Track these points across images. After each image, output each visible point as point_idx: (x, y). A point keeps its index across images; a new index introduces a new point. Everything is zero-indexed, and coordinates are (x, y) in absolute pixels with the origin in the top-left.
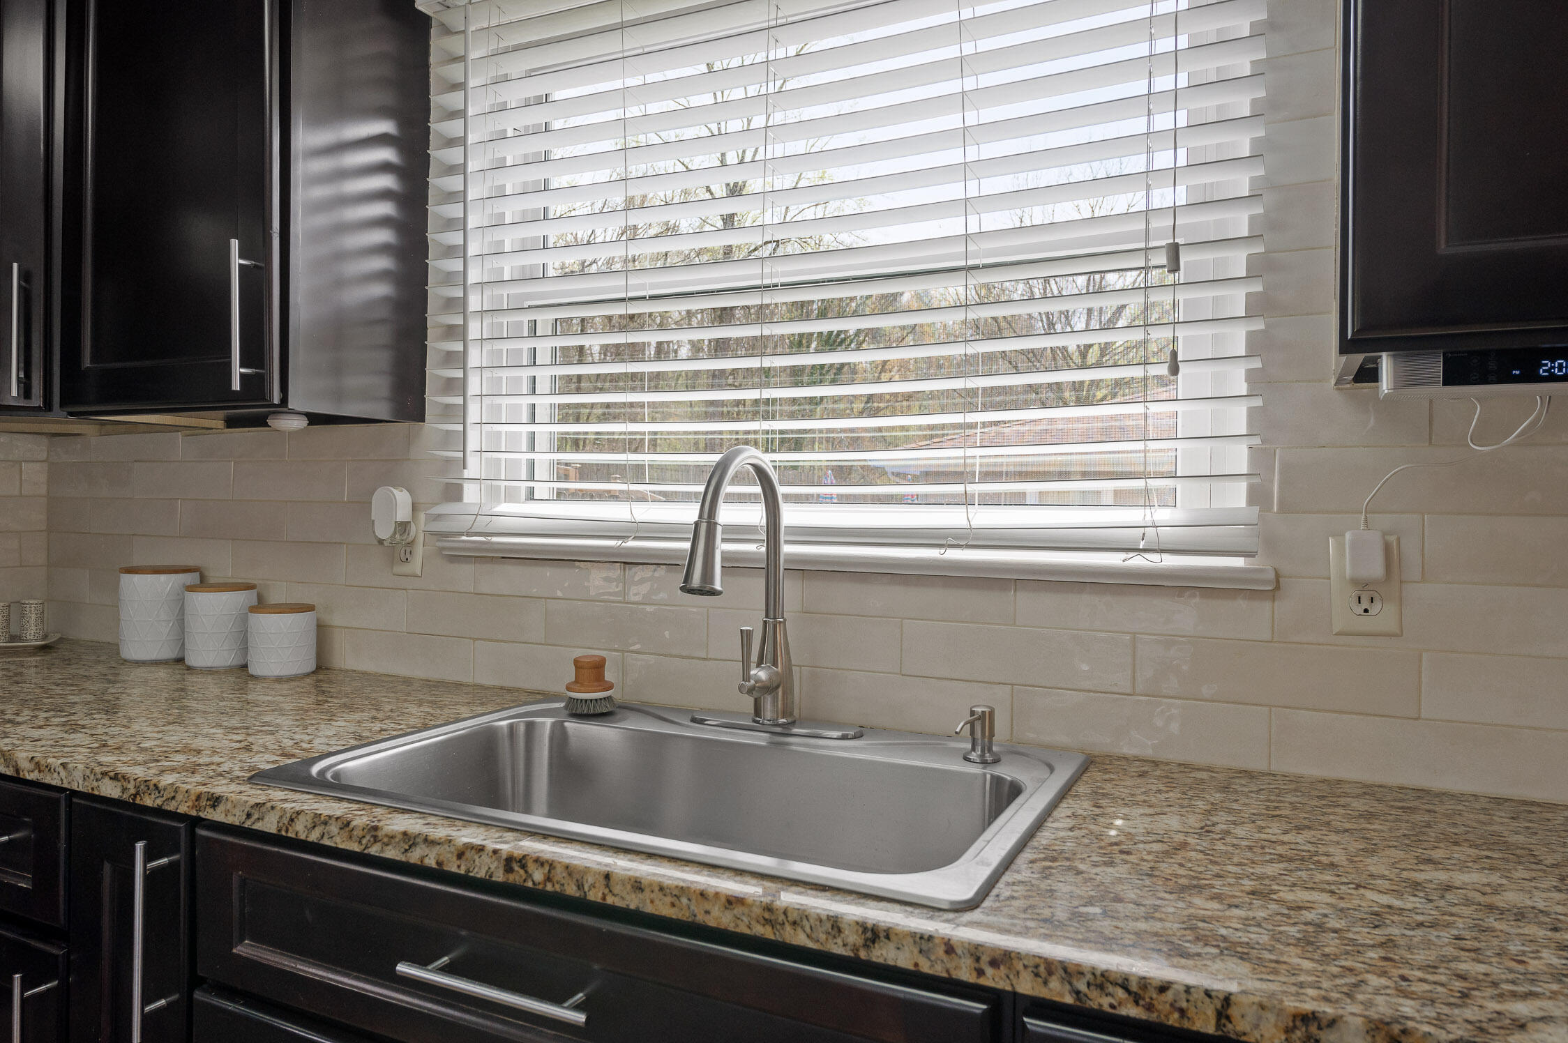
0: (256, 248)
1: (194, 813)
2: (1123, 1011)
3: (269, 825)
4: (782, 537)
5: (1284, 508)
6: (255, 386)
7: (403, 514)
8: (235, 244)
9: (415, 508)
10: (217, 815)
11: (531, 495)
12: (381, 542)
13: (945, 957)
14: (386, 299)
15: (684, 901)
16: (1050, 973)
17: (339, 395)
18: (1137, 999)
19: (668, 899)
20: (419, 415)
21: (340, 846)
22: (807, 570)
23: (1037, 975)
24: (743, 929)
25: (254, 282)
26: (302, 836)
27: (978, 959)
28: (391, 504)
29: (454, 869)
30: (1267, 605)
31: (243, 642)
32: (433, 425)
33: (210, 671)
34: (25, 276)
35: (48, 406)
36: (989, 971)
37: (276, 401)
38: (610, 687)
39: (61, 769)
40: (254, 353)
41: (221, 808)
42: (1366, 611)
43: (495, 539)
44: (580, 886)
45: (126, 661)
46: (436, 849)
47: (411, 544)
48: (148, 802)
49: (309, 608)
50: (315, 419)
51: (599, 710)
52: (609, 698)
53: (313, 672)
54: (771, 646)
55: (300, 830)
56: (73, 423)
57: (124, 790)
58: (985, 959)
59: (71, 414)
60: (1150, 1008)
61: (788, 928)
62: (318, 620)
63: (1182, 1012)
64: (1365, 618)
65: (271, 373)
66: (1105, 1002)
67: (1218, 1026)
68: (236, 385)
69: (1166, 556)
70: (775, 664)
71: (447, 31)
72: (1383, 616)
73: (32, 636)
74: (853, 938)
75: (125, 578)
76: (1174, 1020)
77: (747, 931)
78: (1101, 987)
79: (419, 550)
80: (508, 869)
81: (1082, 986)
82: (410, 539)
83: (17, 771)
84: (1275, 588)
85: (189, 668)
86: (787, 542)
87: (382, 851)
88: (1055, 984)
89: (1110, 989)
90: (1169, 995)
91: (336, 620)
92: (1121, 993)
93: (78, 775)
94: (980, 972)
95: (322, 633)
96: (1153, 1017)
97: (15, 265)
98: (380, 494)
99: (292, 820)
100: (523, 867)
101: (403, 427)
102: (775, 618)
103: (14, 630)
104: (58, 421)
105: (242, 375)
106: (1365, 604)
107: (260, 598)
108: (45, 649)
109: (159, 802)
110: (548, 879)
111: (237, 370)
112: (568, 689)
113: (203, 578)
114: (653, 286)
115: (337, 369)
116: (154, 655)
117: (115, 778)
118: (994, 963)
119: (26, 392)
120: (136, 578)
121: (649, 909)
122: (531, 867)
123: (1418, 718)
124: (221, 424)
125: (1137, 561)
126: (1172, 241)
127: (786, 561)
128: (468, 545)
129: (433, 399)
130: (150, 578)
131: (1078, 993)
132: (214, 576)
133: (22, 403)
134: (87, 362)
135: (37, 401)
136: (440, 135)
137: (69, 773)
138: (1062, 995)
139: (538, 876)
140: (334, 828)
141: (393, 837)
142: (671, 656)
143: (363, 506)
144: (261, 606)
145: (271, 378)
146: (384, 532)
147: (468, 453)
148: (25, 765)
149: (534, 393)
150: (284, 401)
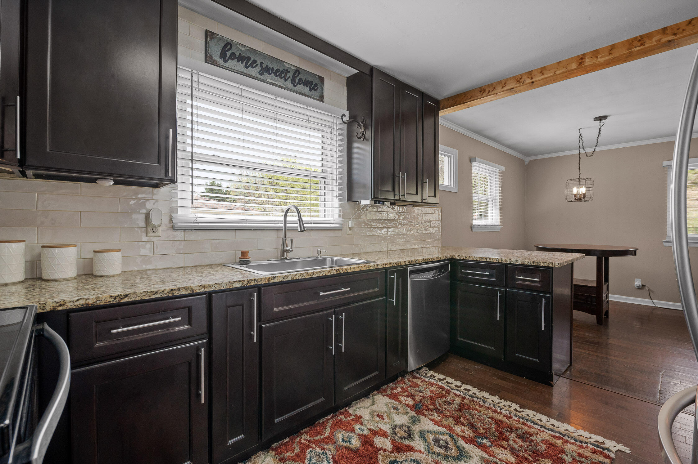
3: (289, 279)
21: (306, 278)
29: (328, 274)
30: (341, 231)
39: (215, 285)
55: (297, 277)
69: (337, 225)
74: (376, 266)
79: (160, 228)
80: (337, 271)
83: (193, 291)
87: (315, 276)
93: (223, 285)
99: (295, 276)
100: (339, 270)
110: (343, 271)
117: (239, 281)
128: (188, 226)
137: (219, 285)
139: (341, 271)
140: (305, 275)
141: (317, 272)
148: (196, 288)
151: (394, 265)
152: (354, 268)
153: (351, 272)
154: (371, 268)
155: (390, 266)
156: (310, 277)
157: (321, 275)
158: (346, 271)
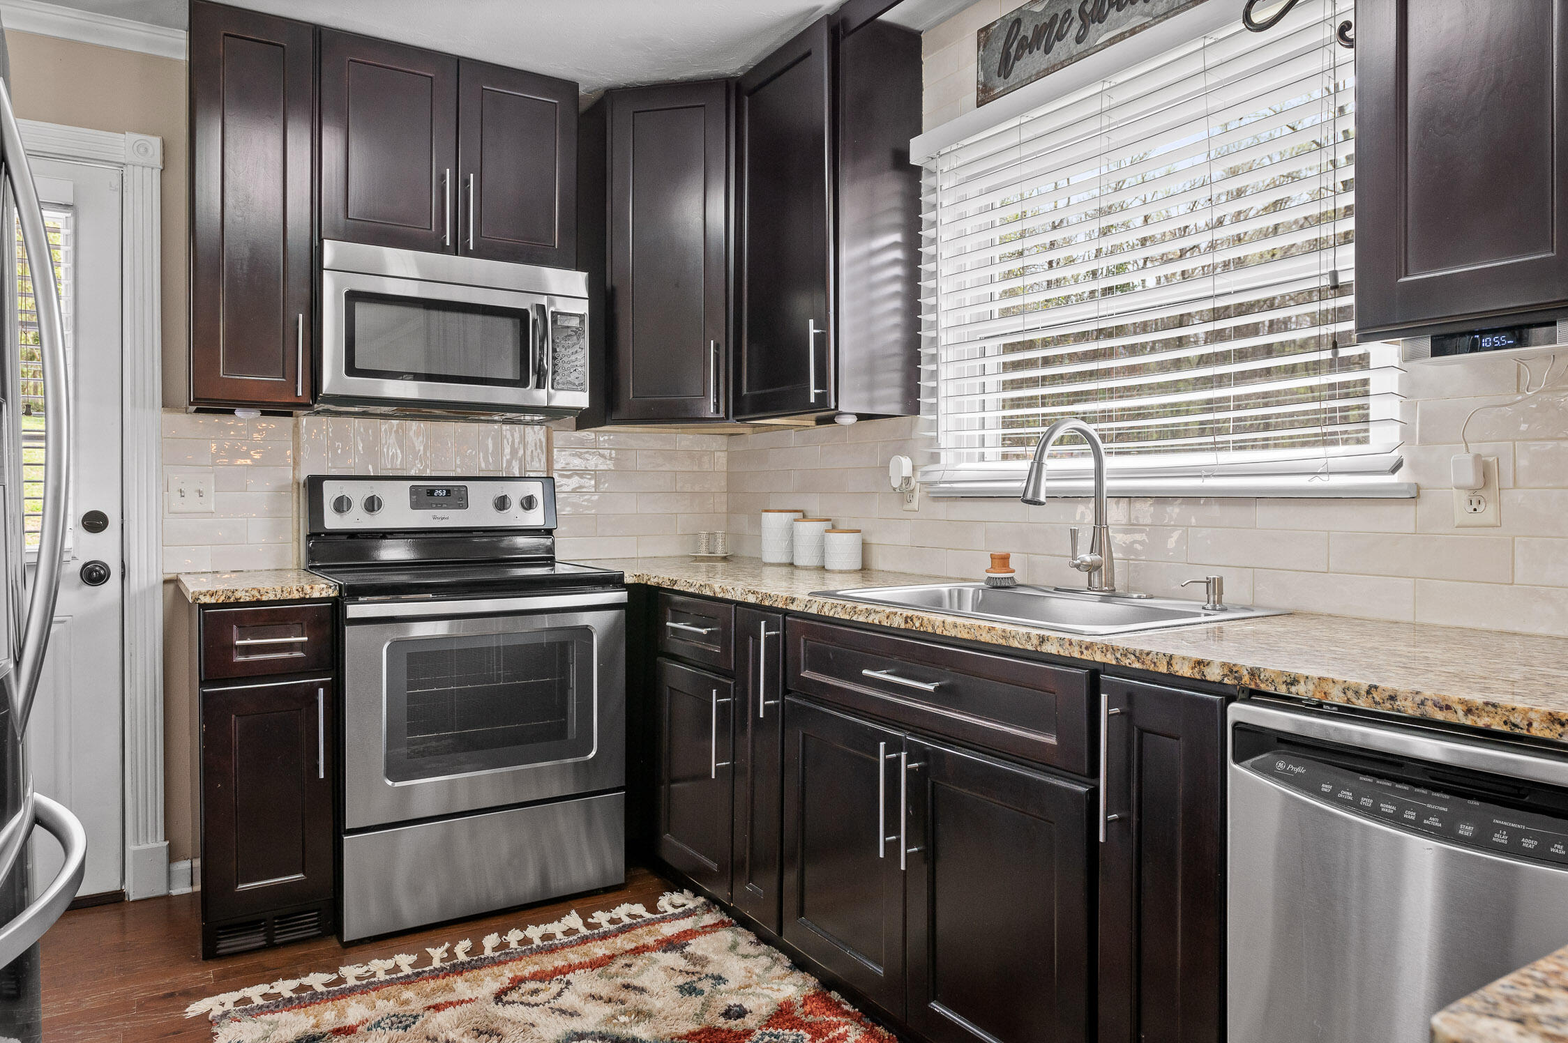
0: (822, 323)
1: (784, 607)
2: (1134, 666)
4: (1105, 476)
5: (1423, 441)
6: (822, 399)
7: (907, 471)
8: (811, 322)
9: (914, 469)
10: (793, 607)
11: (982, 458)
12: (894, 489)
13: (1069, 647)
14: (896, 342)
15: (972, 630)
16: (1107, 651)
17: (871, 402)
18: (1138, 659)
19: (966, 630)
20: (917, 411)
22: (1121, 496)
23: (1102, 652)
24: (994, 642)
25: (821, 341)
26: (827, 614)
27: (1081, 647)
28: (900, 465)
29: (886, 624)
30: (1413, 508)
31: (822, 551)
32: (924, 416)
33: (806, 568)
34: (717, 347)
35: (727, 417)
36: (1085, 652)
37: (833, 407)
38: (1013, 571)
39: (732, 591)
40: (821, 382)
41: (795, 603)
42: (1475, 510)
43: (955, 485)
44: (933, 627)
45: (766, 564)
46: (879, 615)
47: (913, 491)
48: (767, 603)
49: (859, 531)
50: (861, 417)
51: (1003, 584)
52: (1012, 578)
53: (860, 570)
54: (1098, 542)
56: (739, 427)
57: (757, 598)
58: (1083, 646)
59: (738, 421)
60: (1143, 663)
61: (1011, 639)
62: (863, 540)
63: (1155, 663)
64: (1475, 515)
65: (830, 390)
66: (1127, 662)
67: (1168, 668)
68: (812, 400)
70: (1100, 554)
71: (932, 173)
72: (1488, 513)
73: (720, 552)
74: (1035, 641)
75: (764, 514)
76: (1152, 668)
77: (996, 643)
78: (1125, 655)
79: (917, 495)
80: (906, 622)
81: (1119, 656)
82: (912, 488)
84: (1414, 496)
85: (795, 566)
86: (1108, 478)
88: (1109, 655)
89: (1129, 656)
90: (1150, 656)
91: (873, 540)
92: (1133, 658)
93: (739, 593)
94: (1082, 653)
95: (865, 547)
96: (1145, 667)
97: (712, 342)
98: (895, 459)
100: (912, 620)
101: (909, 418)
102: (1100, 525)
103: (712, 549)
104: (732, 427)
105: (815, 393)
106: (1475, 506)
107: (833, 527)
108: (725, 559)
109: (771, 603)
110: (921, 625)
111: (813, 391)
112: (987, 571)
113: (804, 516)
114: (1043, 321)
115: (871, 387)
116: (778, 561)
117: (753, 593)
118: (1087, 648)
119: (717, 411)
120: (770, 514)
121: (959, 636)
122: (915, 620)
123: (1512, 584)
124: (813, 423)
125: (1318, 482)
126: (1333, 269)
127: (1108, 491)
128: (942, 490)
129: (924, 400)
130: (777, 514)
131: (1117, 659)
132: (809, 515)
133: (715, 416)
134: (745, 392)
135: (722, 415)
136: (927, 238)
137: (735, 592)
138: (1111, 660)
139: (917, 624)
140: (839, 609)
142: (1055, 556)
143: (885, 468)
144: (834, 529)
145: (830, 394)
146: (896, 483)
147: (939, 433)
148: (718, 590)
149: (984, 393)
150: (837, 407)
151: (1126, 662)
152: (955, 626)
153: (946, 636)
154: (1015, 644)
155: (1104, 660)
156: (847, 617)
157: (870, 620)
158: (930, 630)
